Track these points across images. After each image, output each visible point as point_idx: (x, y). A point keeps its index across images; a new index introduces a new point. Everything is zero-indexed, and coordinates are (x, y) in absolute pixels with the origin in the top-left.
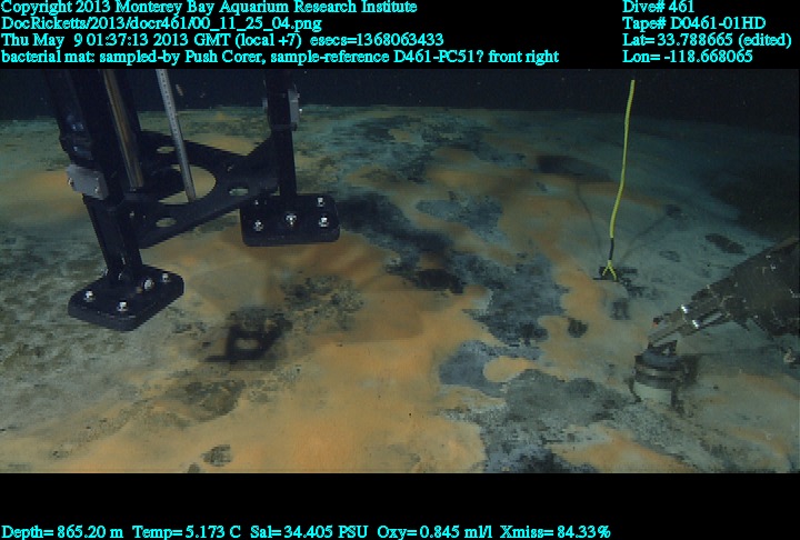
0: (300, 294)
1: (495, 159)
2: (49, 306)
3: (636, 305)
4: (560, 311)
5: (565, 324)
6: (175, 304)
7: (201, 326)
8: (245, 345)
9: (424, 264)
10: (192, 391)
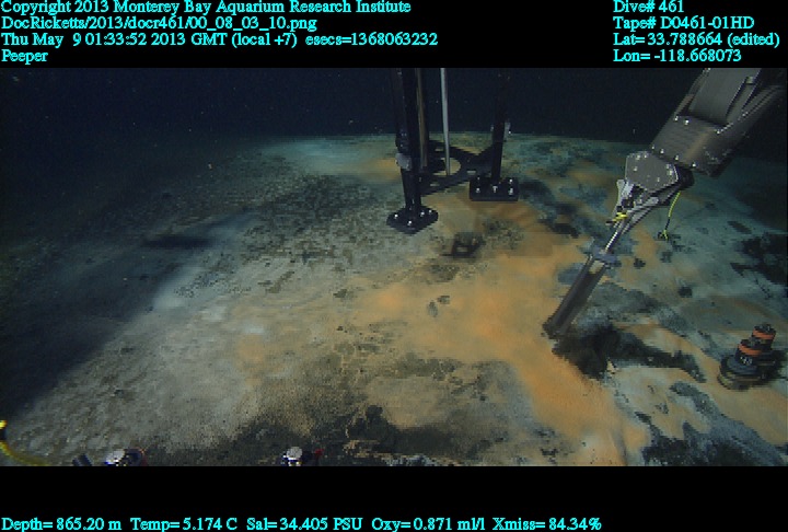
0: (492, 228)
1: (607, 168)
2: (377, 220)
3: (676, 255)
4: (631, 253)
5: (632, 261)
6: (432, 226)
7: (442, 238)
8: (461, 250)
9: (560, 220)
10: (435, 268)
